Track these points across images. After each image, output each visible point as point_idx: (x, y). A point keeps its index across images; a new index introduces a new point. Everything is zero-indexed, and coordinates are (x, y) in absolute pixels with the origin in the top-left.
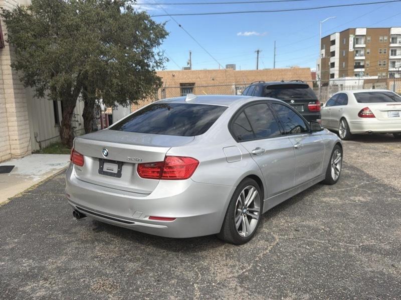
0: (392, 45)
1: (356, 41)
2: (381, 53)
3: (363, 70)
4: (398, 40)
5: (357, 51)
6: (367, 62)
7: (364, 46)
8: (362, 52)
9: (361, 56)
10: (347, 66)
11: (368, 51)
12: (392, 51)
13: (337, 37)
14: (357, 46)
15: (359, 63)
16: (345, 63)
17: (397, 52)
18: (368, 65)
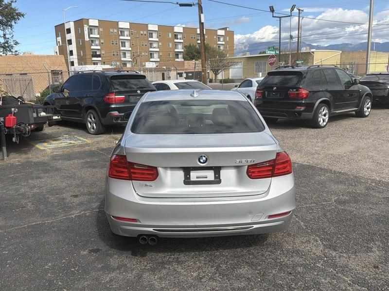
0: (121, 37)
1: (90, 31)
2: (113, 44)
3: (100, 59)
4: (125, 33)
5: (92, 41)
6: (103, 52)
7: (98, 36)
8: (97, 42)
9: (96, 45)
10: (85, 54)
11: (102, 41)
12: (122, 43)
13: (71, 26)
14: (91, 36)
15: (96, 52)
16: (83, 52)
17: (126, 44)
18: (103, 54)
